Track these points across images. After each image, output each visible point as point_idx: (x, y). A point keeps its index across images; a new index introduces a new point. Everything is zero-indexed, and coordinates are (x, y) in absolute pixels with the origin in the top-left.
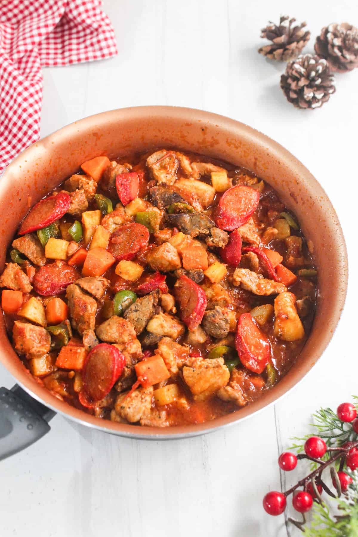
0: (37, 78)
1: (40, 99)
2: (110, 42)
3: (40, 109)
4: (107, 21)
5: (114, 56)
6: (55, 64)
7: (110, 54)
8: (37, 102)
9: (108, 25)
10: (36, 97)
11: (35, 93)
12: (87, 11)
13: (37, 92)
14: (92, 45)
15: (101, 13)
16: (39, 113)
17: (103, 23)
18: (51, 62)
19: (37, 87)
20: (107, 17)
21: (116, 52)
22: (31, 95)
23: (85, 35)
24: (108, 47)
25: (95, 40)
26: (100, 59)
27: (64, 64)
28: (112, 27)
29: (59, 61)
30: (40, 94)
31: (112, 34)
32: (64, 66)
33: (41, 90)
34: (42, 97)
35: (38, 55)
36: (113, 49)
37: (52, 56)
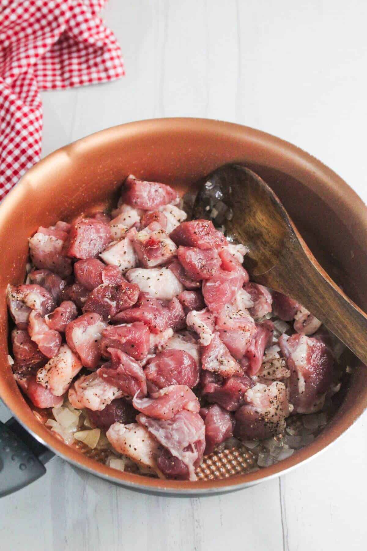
0: (36, 103)
1: (41, 127)
2: (117, 62)
3: (40, 139)
4: (112, 38)
5: (121, 77)
6: (54, 87)
7: (117, 75)
8: (37, 131)
9: (113, 42)
10: (36, 125)
11: (35, 121)
12: (89, 29)
13: (37, 119)
14: (96, 65)
15: (105, 30)
16: (40, 143)
17: (107, 41)
18: (49, 85)
19: (37, 113)
20: (112, 34)
21: (124, 73)
22: (31, 122)
23: (87, 54)
24: (115, 67)
25: (99, 60)
26: (105, 81)
27: (63, 86)
28: (118, 44)
29: (59, 83)
30: (41, 122)
31: (119, 53)
32: (65, 90)
33: (41, 116)
34: (43, 125)
35: (33, 77)
36: (119, 70)
37: (50, 78)
